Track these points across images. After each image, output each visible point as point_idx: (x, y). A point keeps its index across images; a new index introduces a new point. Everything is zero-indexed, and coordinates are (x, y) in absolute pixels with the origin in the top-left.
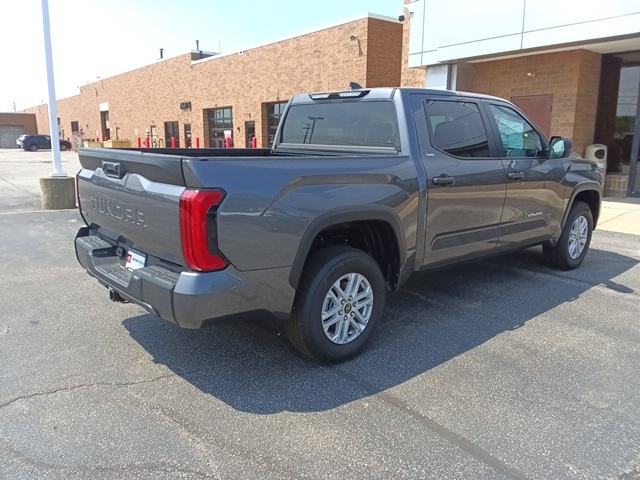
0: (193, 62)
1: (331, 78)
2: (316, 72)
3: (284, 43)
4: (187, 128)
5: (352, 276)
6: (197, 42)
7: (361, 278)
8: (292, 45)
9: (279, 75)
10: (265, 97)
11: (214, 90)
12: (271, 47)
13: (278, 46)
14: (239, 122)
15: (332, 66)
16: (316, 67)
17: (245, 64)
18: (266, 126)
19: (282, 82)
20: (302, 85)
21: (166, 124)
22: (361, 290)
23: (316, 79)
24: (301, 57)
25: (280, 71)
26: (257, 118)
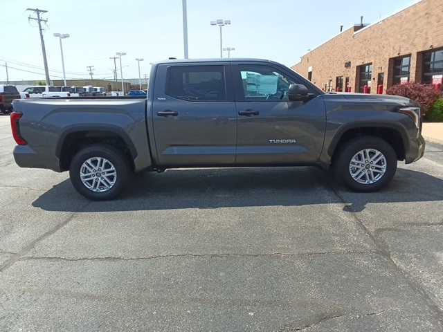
0: (355, 33)
1: (435, 34)
2: (425, 31)
3: (406, 10)
4: (347, 80)
6: (362, 18)
8: (412, 11)
9: (402, 35)
10: (392, 53)
11: (363, 51)
12: (399, 14)
13: (403, 13)
14: (374, 75)
15: (436, 24)
16: (425, 27)
17: (383, 30)
18: (392, 76)
19: (403, 41)
20: (415, 42)
21: (337, 78)
23: (424, 36)
24: (415, 20)
25: (402, 32)
26: (385, 70)
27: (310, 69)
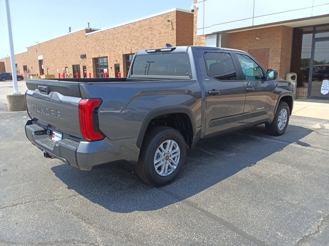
0: (87, 34)
1: (158, 41)
2: (150, 39)
3: (134, 24)
4: (84, 68)
5: (169, 141)
6: (89, 23)
7: (174, 142)
8: (138, 25)
9: (131, 40)
10: (125, 51)
11: (98, 48)
12: (127, 26)
13: (131, 25)
14: (111, 64)
15: (158, 35)
16: (150, 36)
17: (114, 35)
18: (125, 66)
19: (133, 44)
20: (143, 45)
21: (73, 66)
22: (174, 148)
23: (150, 42)
24: (142, 31)
25: (132, 38)
26: (121, 62)
27: (40, 58)
